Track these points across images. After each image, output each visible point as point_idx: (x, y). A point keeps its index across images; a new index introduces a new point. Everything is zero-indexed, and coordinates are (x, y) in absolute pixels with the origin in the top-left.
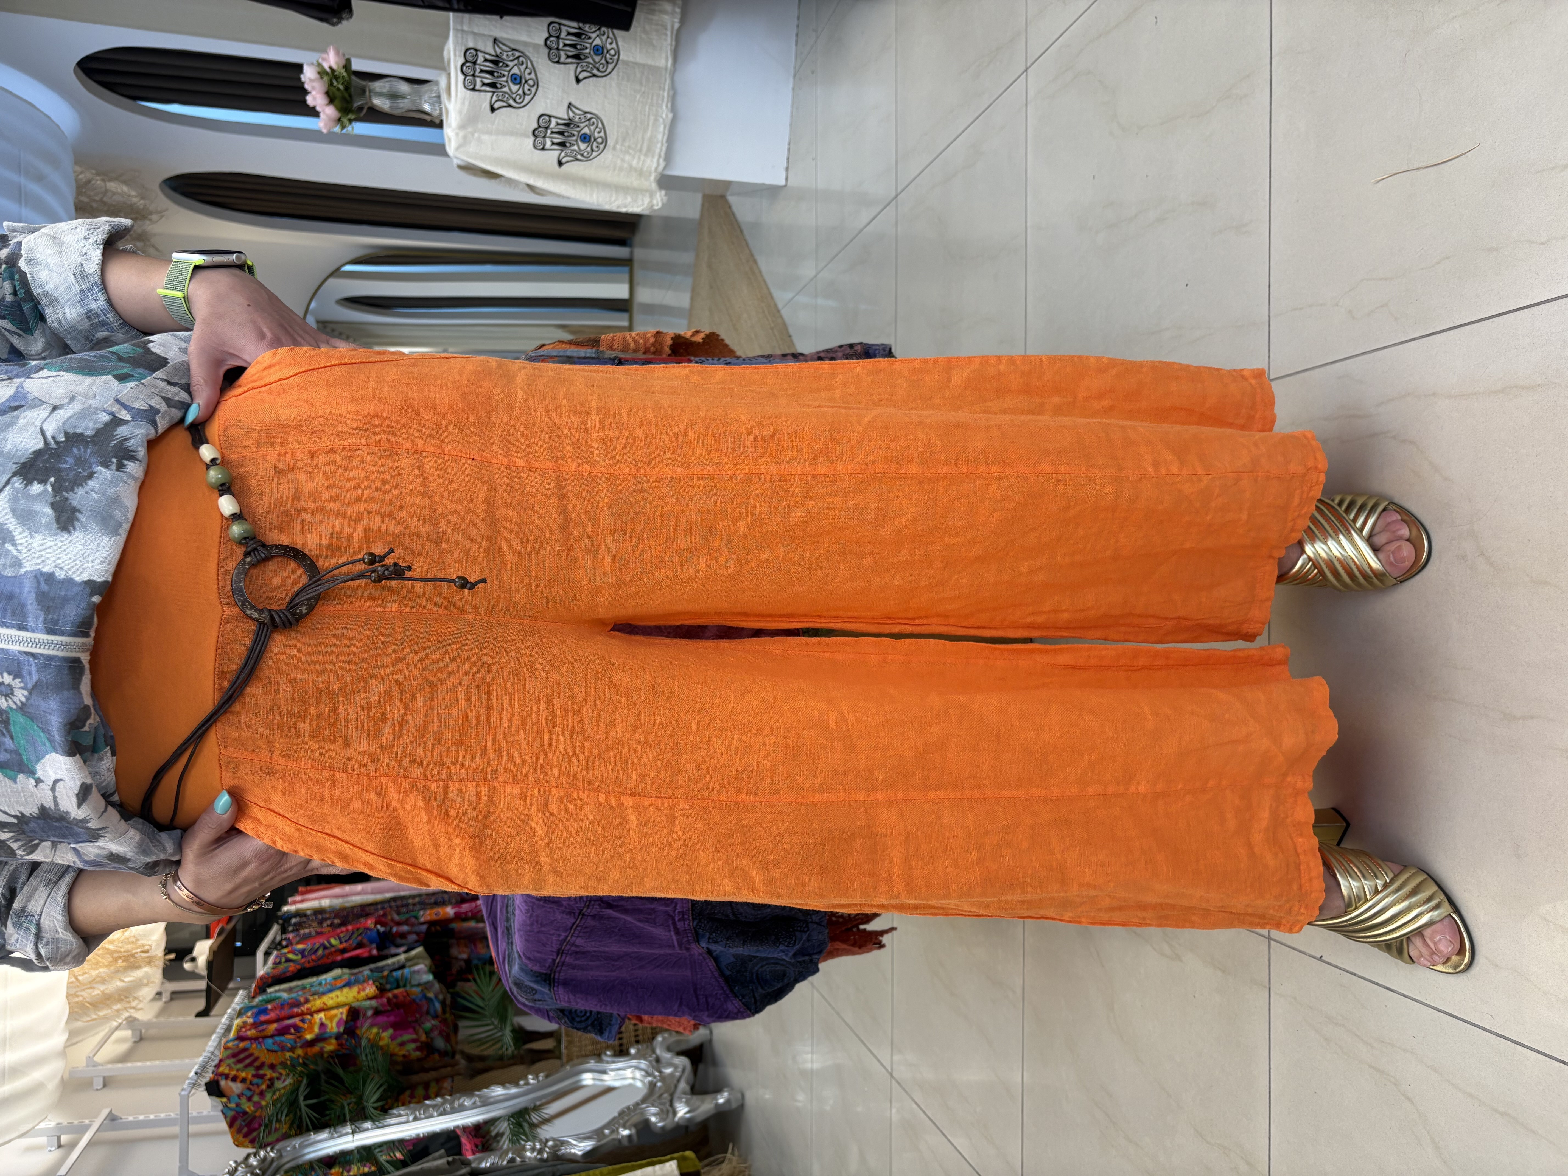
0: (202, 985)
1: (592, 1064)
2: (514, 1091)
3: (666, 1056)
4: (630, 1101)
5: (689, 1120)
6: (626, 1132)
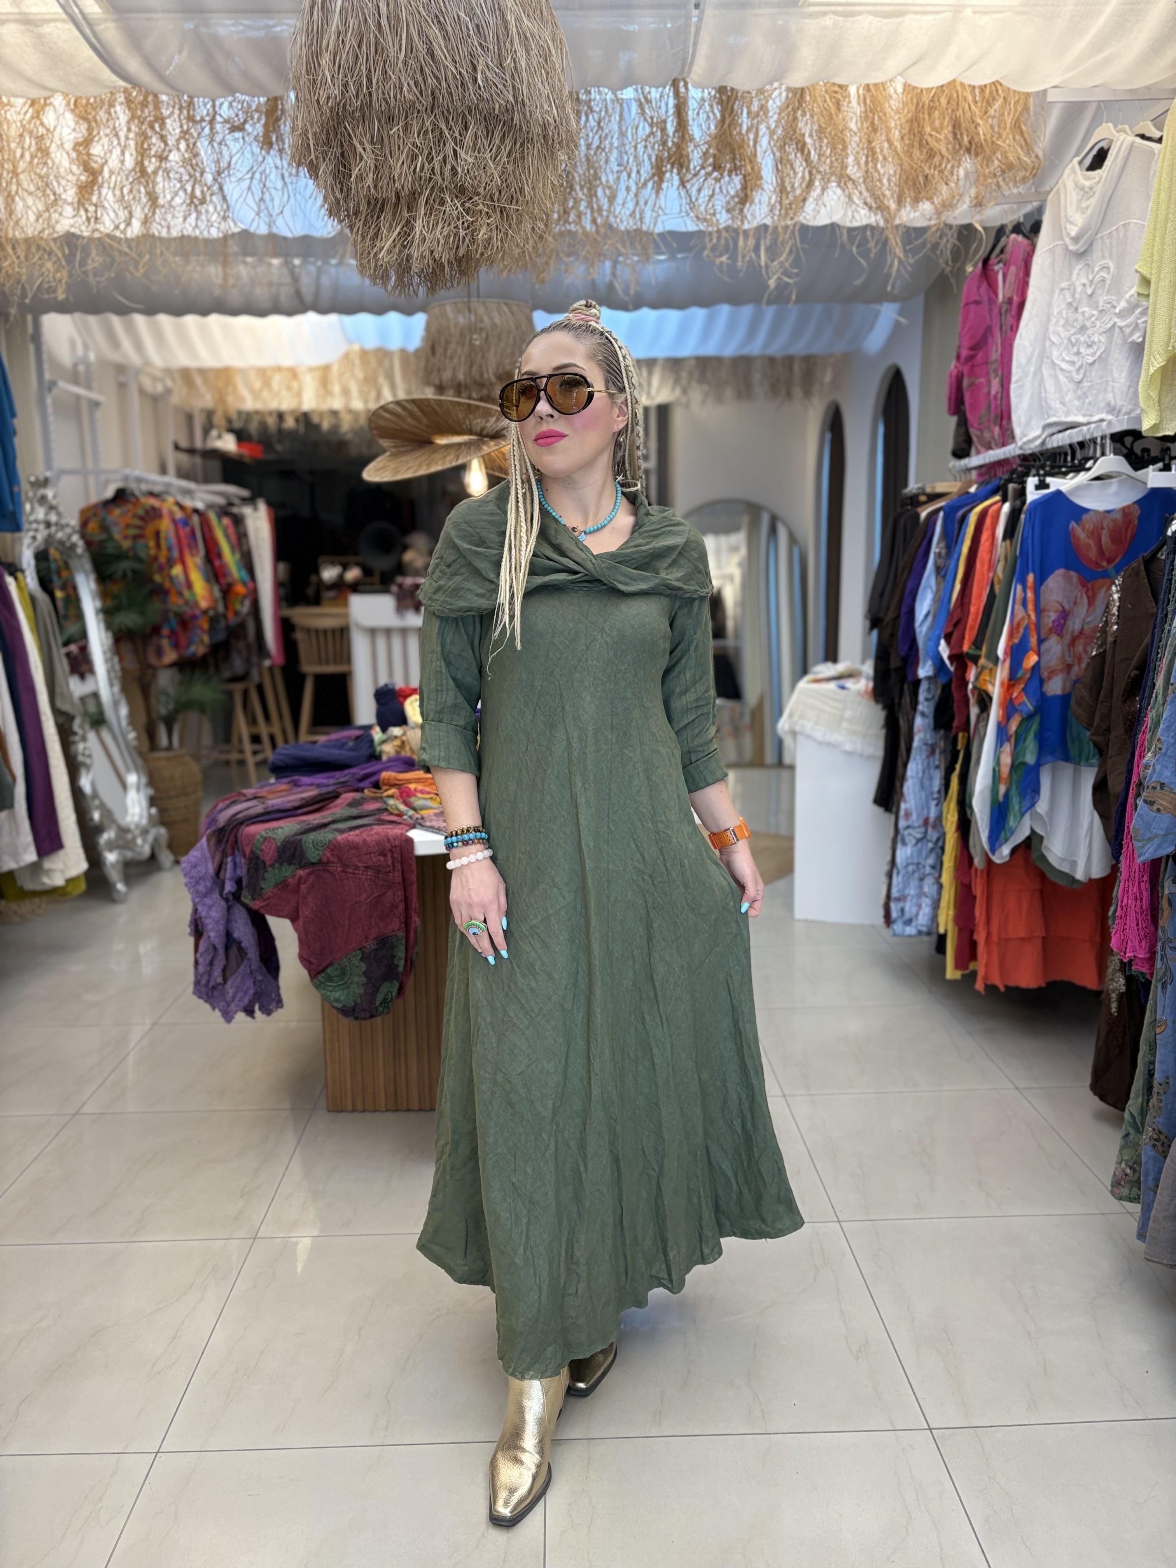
0: (199, 444)
1: (144, 780)
2: (124, 723)
3: (150, 838)
4: (118, 816)
5: (106, 863)
6: (96, 816)
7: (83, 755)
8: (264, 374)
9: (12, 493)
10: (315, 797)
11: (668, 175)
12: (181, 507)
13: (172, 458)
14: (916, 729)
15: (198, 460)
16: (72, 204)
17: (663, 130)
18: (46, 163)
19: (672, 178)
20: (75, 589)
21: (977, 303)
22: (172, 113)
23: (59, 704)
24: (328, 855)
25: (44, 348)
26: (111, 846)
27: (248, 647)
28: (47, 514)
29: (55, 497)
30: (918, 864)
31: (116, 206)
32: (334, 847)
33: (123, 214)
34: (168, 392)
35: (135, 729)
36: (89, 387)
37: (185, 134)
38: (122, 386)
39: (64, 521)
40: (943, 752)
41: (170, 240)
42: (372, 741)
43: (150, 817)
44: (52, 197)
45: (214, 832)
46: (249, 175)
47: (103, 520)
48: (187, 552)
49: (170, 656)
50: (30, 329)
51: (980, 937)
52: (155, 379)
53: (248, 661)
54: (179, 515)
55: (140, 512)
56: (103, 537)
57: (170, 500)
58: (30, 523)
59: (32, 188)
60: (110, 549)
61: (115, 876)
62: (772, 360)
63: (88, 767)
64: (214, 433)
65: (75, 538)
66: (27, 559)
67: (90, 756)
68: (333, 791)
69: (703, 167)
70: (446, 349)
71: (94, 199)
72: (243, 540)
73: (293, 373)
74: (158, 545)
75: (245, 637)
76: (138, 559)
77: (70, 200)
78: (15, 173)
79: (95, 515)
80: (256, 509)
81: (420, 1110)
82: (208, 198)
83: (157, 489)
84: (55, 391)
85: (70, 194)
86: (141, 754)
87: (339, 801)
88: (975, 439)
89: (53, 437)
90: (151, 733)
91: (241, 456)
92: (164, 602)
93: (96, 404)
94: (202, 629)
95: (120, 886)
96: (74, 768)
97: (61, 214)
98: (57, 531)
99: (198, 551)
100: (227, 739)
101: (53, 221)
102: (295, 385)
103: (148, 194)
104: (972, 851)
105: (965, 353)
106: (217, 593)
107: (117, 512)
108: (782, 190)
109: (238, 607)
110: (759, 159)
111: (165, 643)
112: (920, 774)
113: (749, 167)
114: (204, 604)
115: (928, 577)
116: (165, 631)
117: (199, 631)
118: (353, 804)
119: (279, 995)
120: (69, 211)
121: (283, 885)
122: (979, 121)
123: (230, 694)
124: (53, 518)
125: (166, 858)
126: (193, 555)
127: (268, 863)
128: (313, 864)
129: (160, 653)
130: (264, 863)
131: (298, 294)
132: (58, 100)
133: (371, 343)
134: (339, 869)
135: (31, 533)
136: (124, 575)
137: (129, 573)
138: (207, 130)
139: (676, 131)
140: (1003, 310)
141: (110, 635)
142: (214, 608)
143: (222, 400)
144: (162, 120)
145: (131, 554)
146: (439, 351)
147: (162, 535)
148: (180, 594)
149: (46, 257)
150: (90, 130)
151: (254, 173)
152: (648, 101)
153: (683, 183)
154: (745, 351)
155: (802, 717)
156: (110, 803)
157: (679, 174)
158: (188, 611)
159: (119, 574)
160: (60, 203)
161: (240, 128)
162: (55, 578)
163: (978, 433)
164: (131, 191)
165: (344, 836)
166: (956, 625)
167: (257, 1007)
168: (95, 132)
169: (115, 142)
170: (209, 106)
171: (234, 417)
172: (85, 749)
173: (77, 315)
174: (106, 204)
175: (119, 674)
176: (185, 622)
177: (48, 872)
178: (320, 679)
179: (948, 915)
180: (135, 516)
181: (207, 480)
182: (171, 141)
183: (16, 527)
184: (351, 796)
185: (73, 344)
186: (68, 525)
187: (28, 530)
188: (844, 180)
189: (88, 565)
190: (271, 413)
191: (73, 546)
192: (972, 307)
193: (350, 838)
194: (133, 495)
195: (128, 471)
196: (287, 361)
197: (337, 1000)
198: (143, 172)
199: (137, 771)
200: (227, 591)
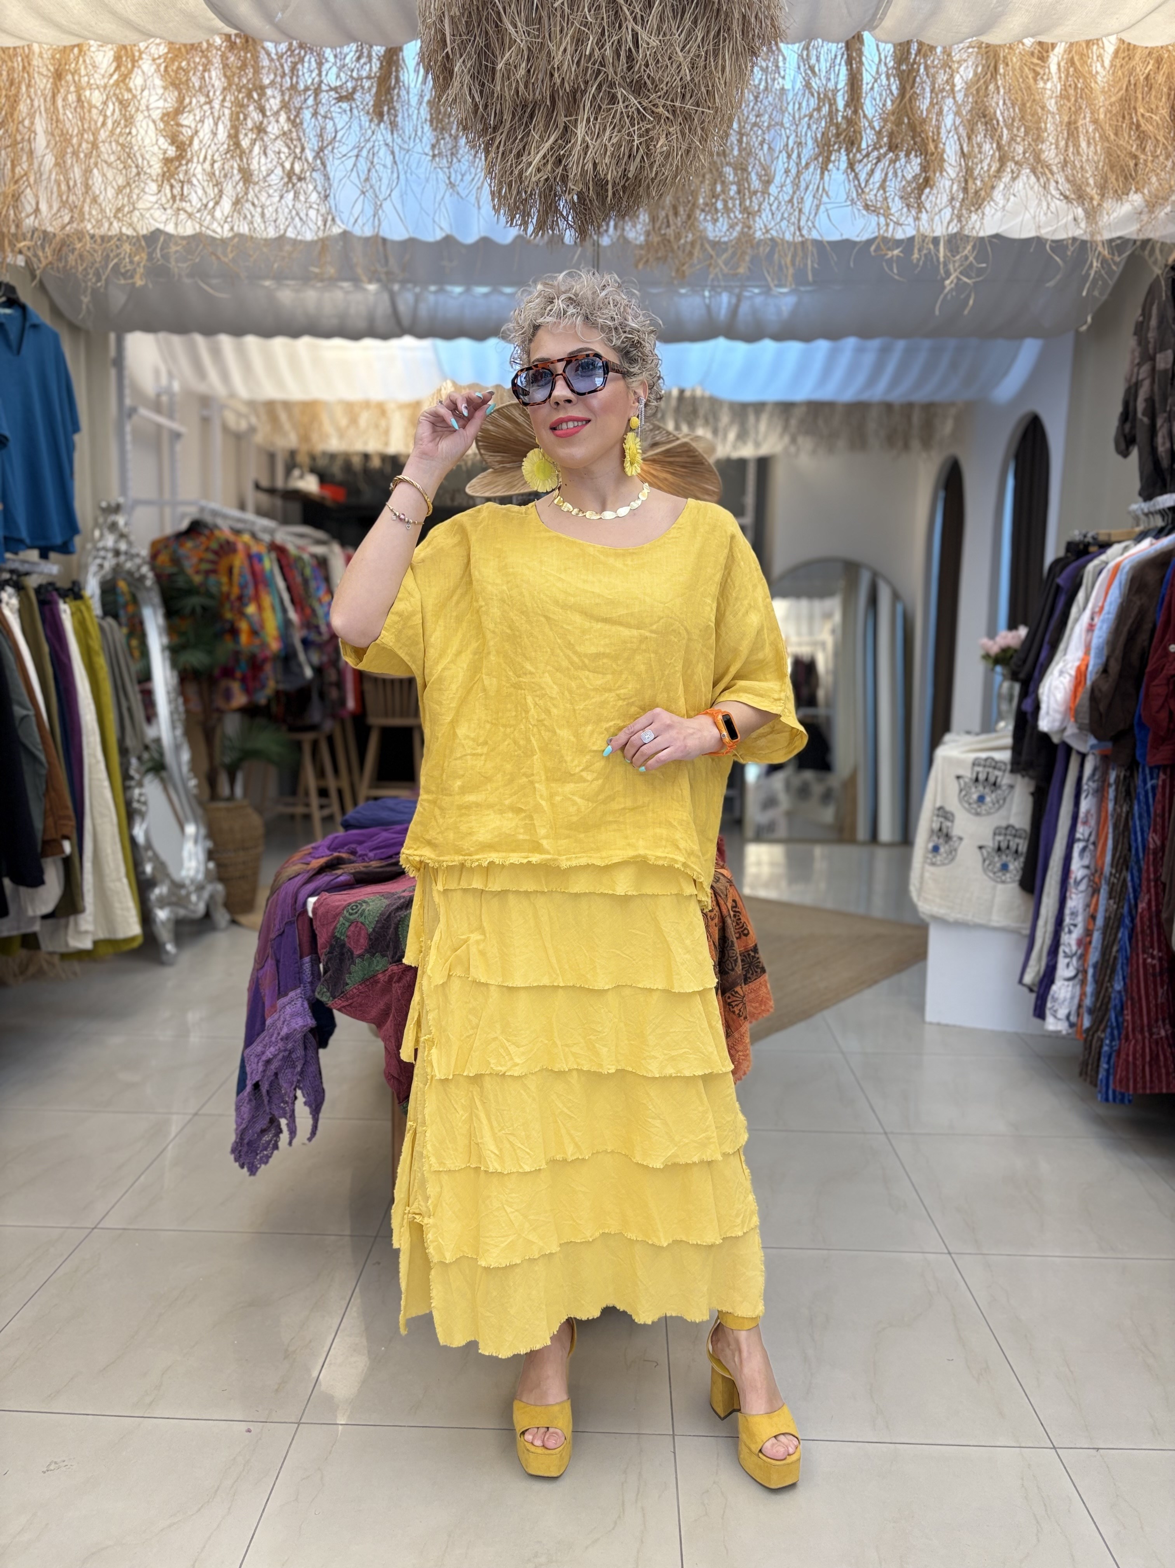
0: (280, 483)
2: (185, 769)
3: (206, 894)
4: (172, 869)
5: (157, 922)
6: (149, 868)
8: (352, 410)
11: (834, 156)
12: (258, 541)
13: (251, 496)
15: (279, 502)
16: (156, 179)
17: (832, 103)
18: (129, 133)
19: (840, 159)
20: (141, 623)
22: (273, 81)
25: (127, 373)
28: (116, 542)
29: (126, 524)
31: (206, 184)
33: (212, 192)
34: (252, 430)
35: (196, 776)
36: (171, 416)
37: (285, 106)
38: (205, 421)
39: (134, 551)
43: (207, 871)
44: (135, 171)
46: (355, 152)
47: (175, 552)
48: (262, 590)
49: (240, 699)
50: (113, 353)
52: (239, 415)
54: (255, 549)
55: (214, 545)
56: (174, 570)
57: (248, 535)
58: (98, 550)
59: (112, 158)
60: (181, 582)
61: (165, 935)
62: (888, 407)
63: (143, 815)
64: (296, 473)
65: (145, 569)
66: (92, 588)
67: (145, 803)
69: (875, 149)
71: (181, 175)
73: (381, 409)
74: (230, 581)
76: (211, 596)
77: (154, 174)
78: (94, 145)
79: (166, 547)
82: (308, 175)
83: (233, 525)
84: (135, 418)
85: (156, 168)
86: (201, 803)
89: (130, 465)
90: (211, 781)
91: (323, 498)
92: (235, 641)
93: (176, 436)
95: (170, 947)
97: (143, 190)
98: (126, 561)
100: (294, 792)
102: (383, 423)
103: (240, 170)
107: (189, 544)
108: (967, 175)
110: (942, 140)
111: (235, 686)
113: (932, 146)
114: (274, 647)
116: (237, 674)
120: (153, 187)
123: (297, 744)
124: (123, 546)
125: (222, 917)
127: (356, 953)
129: (228, 695)
132: (147, 65)
135: (98, 561)
136: (193, 611)
137: (199, 610)
138: (310, 102)
139: (847, 105)
141: (175, 673)
143: (305, 438)
144: (262, 89)
145: (202, 589)
147: (236, 570)
148: (252, 632)
150: (181, 100)
151: (360, 151)
153: (851, 165)
154: (865, 397)
157: (848, 155)
158: (260, 653)
159: (187, 610)
160: (143, 177)
161: (348, 97)
162: (122, 612)
164: (223, 166)
168: (187, 100)
169: (208, 112)
170: (314, 72)
171: (318, 457)
172: (141, 795)
174: (195, 181)
175: (183, 716)
176: (256, 665)
180: (209, 549)
181: (285, 521)
182: (271, 111)
185: (157, 373)
186: (138, 555)
187: (95, 558)
188: (1039, 166)
189: (156, 598)
190: (356, 454)
191: (143, 578)
194: (208, 527)
198: (237, 144)
199: (196, 822)
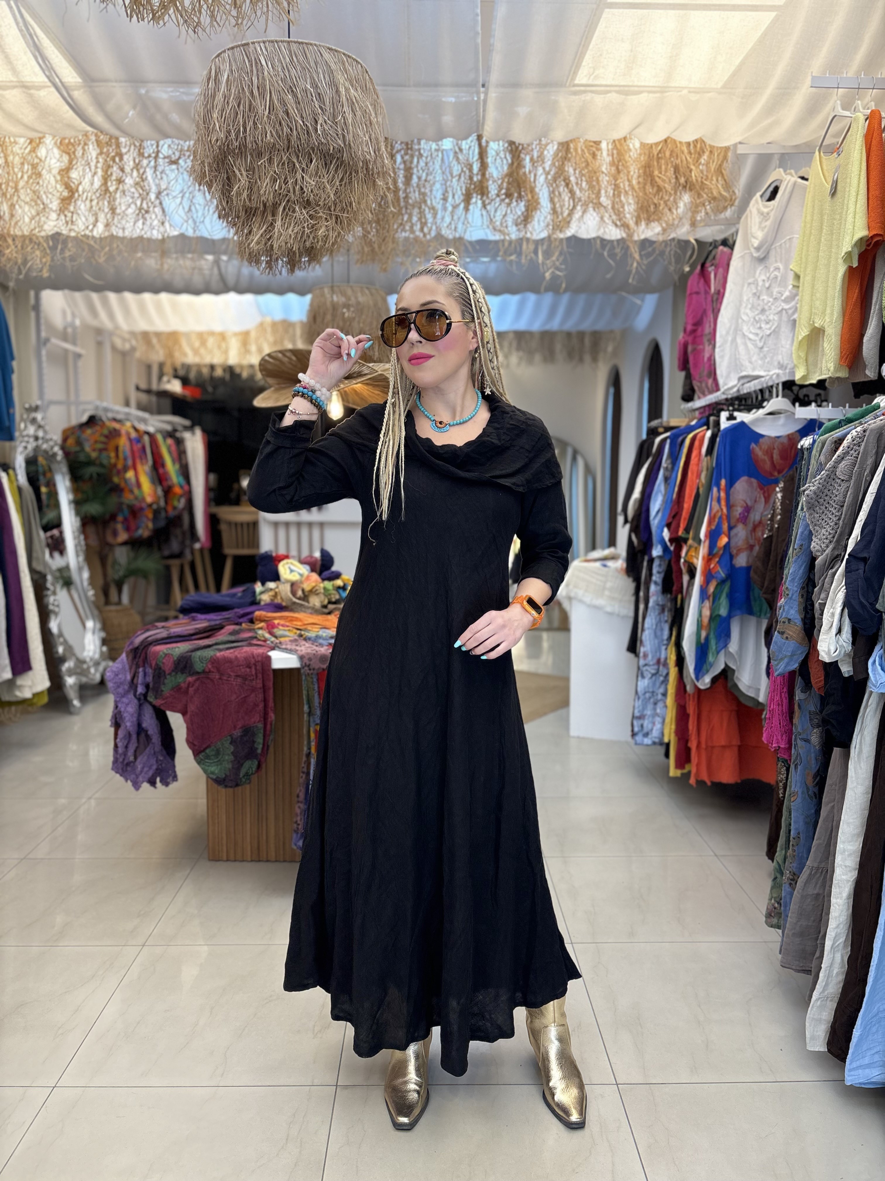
0: (154, 386)
1: (98, 626)
2: (86, 583)
3: (101, 668)
4: (77, 651)
5: (65, 685)
6: (61, 650)
7: (53, 605)
8: (202, 337)
9: (8, 413)
10: (206, 627)
11: (474, 200)
12: (136, 430)
13: (134, 396)
14: (651, 594)
15: (154, 399)
16: (55, 211)
17: (471, 170)
18: (38, 183)
19: (476, 201)
20: (54, 485)
21: (697, 293)
22: (129, 151)
23: (35, 565)
24: (210, 666)
25: (42, 315)
26: (71, 673)
27: (184, 533)
28: (36, 431)
29: (43, 419)
30: (653, 692)
31: (87, 213)
32: (214, 661)
33: (92, 219)
34: (133, 349)
35: (94, 588)
36: (74, 343)
37: (137, 166)
38: (100, 344)
39: (48, 437)
40: (670, 610)
41: (123, 238)
42: (254, 592)
43: (102, 653)
44: (42, 206)
45: (131, 650)
46: (181, 195)
47: (78, 437)
48: (138, 462)
49: (123, 536)
50: (32, 301)
51: (693, 745)
52: (124, 340)
53: (183, 543)
54: (134, 435)
55: (105, 432)
56: (77, 449)
57: (128, 424)
58: (23, 437)
59: (28, 199)
60: (82, 458)
61: (72, 694)
62: (569, 334)
63: (56, 614)
64: (165, 379)
65: (56, 449)
66: (20, 462)
67: (58, 606)
68: (220, 624)
69: (498, 195)
70: (323, 319)
71: (72, 208)
72: (183, 456)
73: (222, 337)
74: (117, 456)
75: (181, 526)
76: (102, 465)
77: (54, 208)
78: (17, 190)
79: (73, 433)
80: (193, 433)
81: (276, 861)
82: (151, 209)
83: (119, 417)
84: (48, 345)
85: (55, 205)
86: (98, 608)
87: (223, 631)
88: (696, 388)
89: (45, 378)
90: (106, 593)
91: (184, 396)
92: (120, 497)
93: (78, 356)
94: (147, 517)
95: (76, 703)
96: (44, 614)
97: (47, 218)
98: (43, 443)
99: (147, 461)
100: (166, 601)
101: (42, 223)
102: (224, 345)
103: (110, 205)
104: (685, 680)
105: (689, 328)
106: (160, 491)
107: (89, 431)
108: (554, 211)
109: (176, 503)
110: (537, 190)
111: (119, 527)
112: (654, 627)
113: (530, 196)
114: (149, 500)
115: (659, 485)
116: (120, 518)
117: (145, 519)
118: (232, 633)
119: (175, 772)
120: (54, 216)
121: (177, 689)
122: (693, 167)
123: (168, 568)
124: (40, 434)
126: (142, 464)
127: (167, 672)
128: (198, 673)
129: (115, 534)
130: (164, 672)
131: (222, 278)
132: (49, 140)
133: (279, 316)
134: (217, 677)
135: (24, 444)
136: (91, 477)
137: (95, 475)
138: (152, 163)
139: (480, 170)
140: (715, 299)
141: (78, 519)
142: (157, 502)
143: (170, 355)
144: (121, 156)
145: (97, 462)
146: (319, 320)
147: (121, 449)
148: (131, 491)
149: (36, 247)
150: (70, 162)
151: (184, 194)
152: (461, 150)
153: (484, 206)
154: (547, 327)
155: (576, 587)
156: (71, 641)
157: (481, 199)
158: (136, 503)
159: (87, 476)
160: (47, 210)
161: (175, 162)
162: (41, 478)
163: (699, 384)
164: (98, 203)
165: (222, 653)
166: (674, 517)
167: (158, 779)
168: (74, 162)
169: (88, 170)
170: (154, 147)
171: (179, 366)
172: (55, 600)
173: (66, 292)
174: (79, 212)
175: (84, 548)
176: (135, 512)
177: (20, 687)
178: (238, 560)
179: (671, 729)
180: (102, 435)
181: (159, 412)
182: (128, 169)
183: (10, 437)
184: (231, 628)
185: (64, 313)
186: (52, 440)
187: (21, 442)
188: (598, 205)
189: (64, 468)
190: (205, 366)
191: (55, 455)
192: (694, 296)
193: (226, 655)
194: (101, 420)
195: (98, 403)
196: (218, 328)
197: (212, 773)
198: (107, 190)
199: (94, 619)
200: (168, 492)
